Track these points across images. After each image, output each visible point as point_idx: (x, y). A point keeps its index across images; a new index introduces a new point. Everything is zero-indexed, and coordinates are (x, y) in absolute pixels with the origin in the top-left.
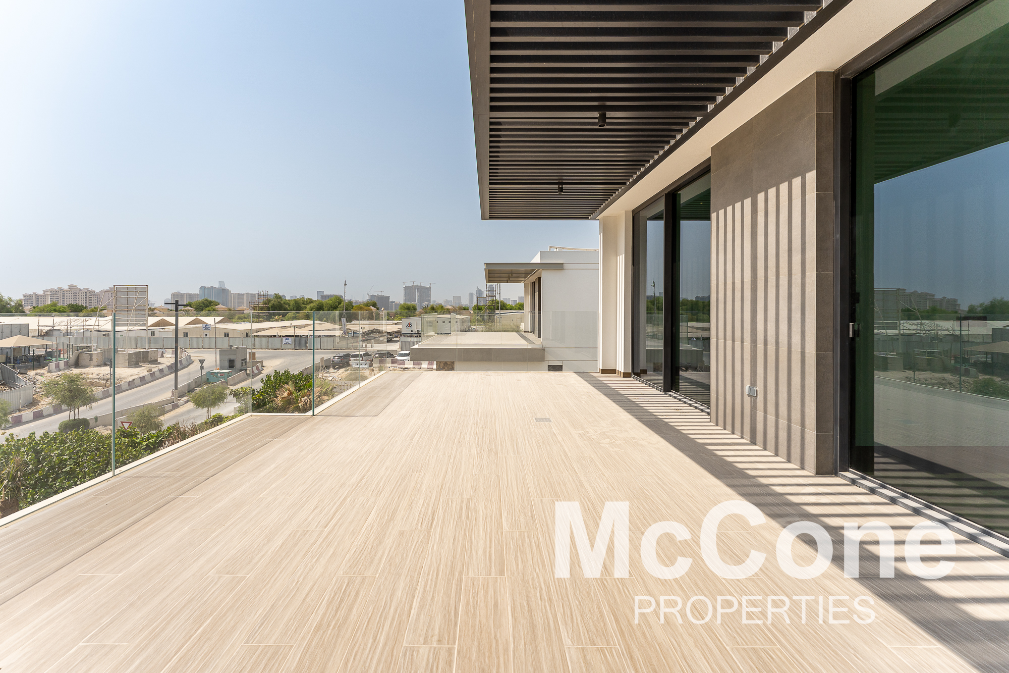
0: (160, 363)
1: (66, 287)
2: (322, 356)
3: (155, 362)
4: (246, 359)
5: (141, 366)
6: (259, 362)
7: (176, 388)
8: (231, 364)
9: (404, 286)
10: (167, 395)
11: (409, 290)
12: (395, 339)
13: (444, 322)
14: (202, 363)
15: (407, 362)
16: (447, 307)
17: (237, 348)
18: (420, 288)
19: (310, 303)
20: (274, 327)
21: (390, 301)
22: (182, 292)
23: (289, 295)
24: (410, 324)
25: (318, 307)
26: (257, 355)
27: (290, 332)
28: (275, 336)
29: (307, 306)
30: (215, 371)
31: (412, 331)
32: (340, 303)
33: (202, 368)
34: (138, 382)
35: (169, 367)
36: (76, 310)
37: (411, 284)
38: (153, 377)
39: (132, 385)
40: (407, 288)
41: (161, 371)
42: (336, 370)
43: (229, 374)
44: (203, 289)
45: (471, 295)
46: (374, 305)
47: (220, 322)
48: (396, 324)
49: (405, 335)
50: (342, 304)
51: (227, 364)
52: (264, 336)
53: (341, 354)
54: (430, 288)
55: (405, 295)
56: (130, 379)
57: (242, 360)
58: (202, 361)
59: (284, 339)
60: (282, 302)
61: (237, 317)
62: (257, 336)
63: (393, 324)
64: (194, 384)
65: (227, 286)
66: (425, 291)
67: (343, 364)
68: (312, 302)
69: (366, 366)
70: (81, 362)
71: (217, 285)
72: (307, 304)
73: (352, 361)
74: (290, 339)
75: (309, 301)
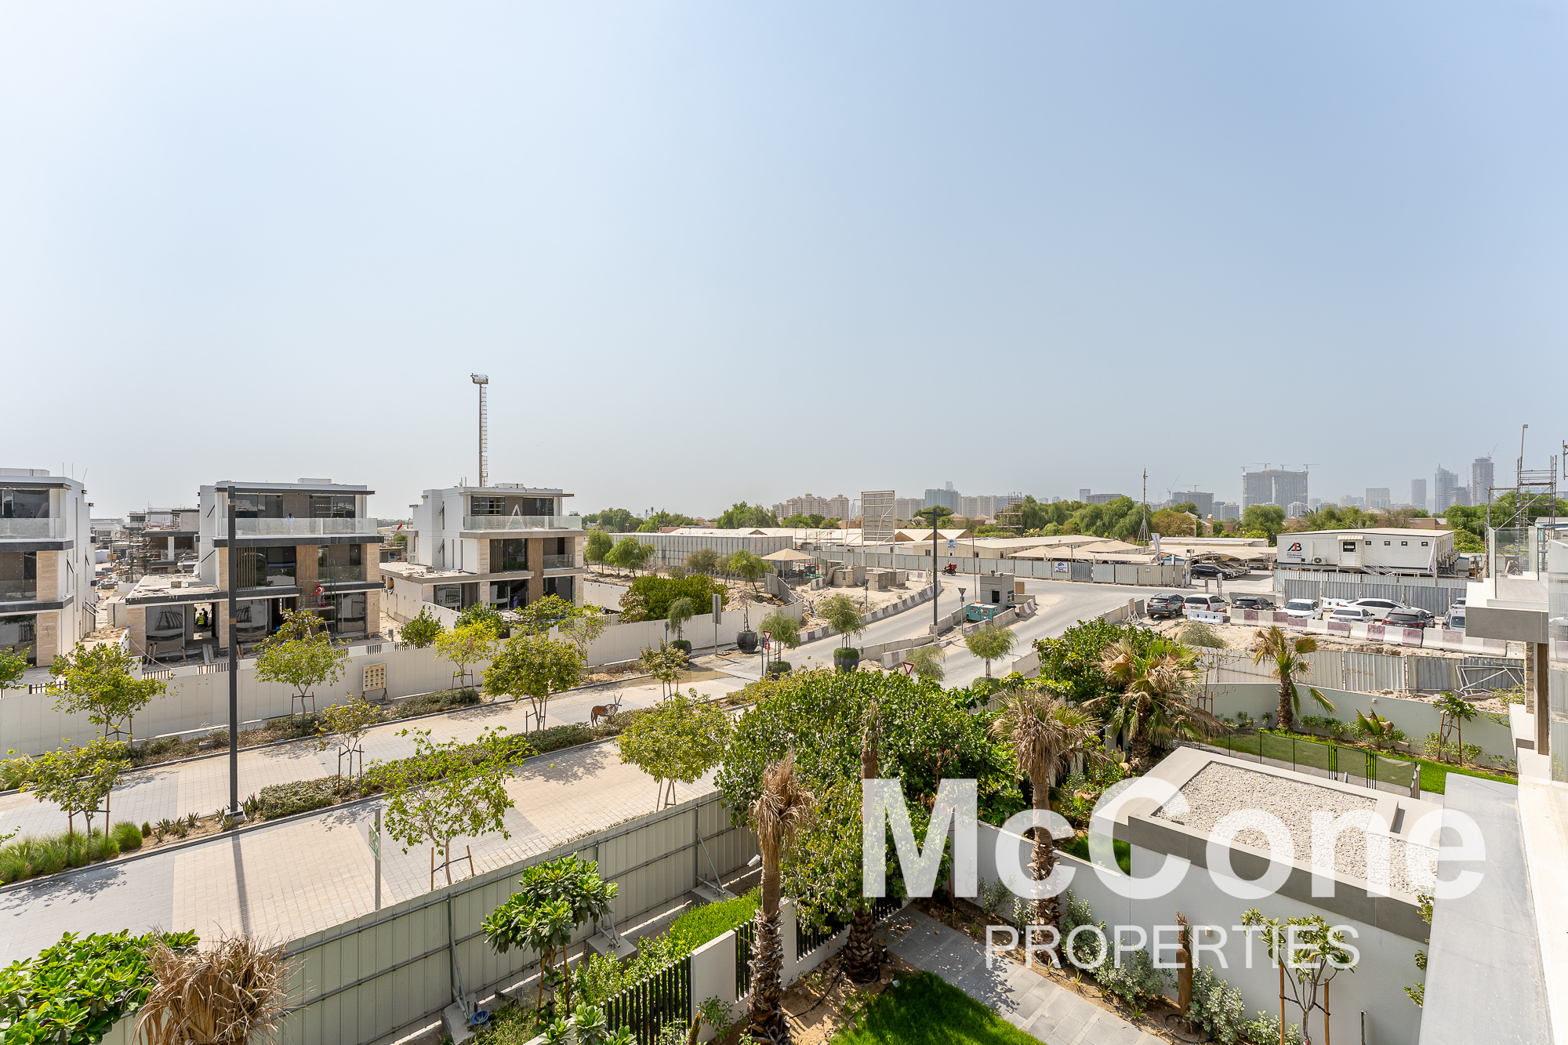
0: (907, 588)
1: (803, 497)
2: (1130, 596)
3: (902, 586)
4: (1013, 592)
5: (890, 591)
6: (1030, 597)
7: (936, 624)
8: (996, 597)
9: (1245, 474)
10: (924, 632)
11: (1255, 482)
12: (1253, 572)
13: (1388, 544)
14: (963, 593)
15: (1310, 621)
16: (1369, 512)
17: (1001, 575)
18: (1280, 476)
19: (1077, 508)
20: (1038, 544)
21: (1214, 502)
22: (907, 498)
23: (1046, 496)
24: (1297, 547)
25: (1094, 514)
26: (1027, 587)
27: (1064, 553)
28: (1042, 559)
29: (1073, 513)
30: (976, 605)
31: (1303, 560)
32: (1130, 508)
33: (963, 599)
34: (891, 610)
35: (922, 594)
36: (816, 522)
37: (1260, 469)
38: (907, 605)
39: (886, 613)
40: (1249, 477)
41: (912, 598)
42: (1156, 623)
43: (994, 612)
44: (929, 492)
45: (1419, 486)
46: (1192, 510)
47: (961, 537)
48: (1250, 545)
49: (1285, 566)
50: (1134, 510)
51: (990, 597)
52: (1023, 559)
53: (1166, 596)
54: (1305, 475)
55: (1247, 491)
56: (884, 605)
57: (1009, 593)
58: (962, 591)
59: (1056, 563)
60: (1037, 508)
61: (977, 530)
62: (1015, 558)
63: (1244, 545)
64: (952, 619)
65: (955, 488)
66: (1295, 482)
67: (1171, 613)
68: (1081, 507)
69: (1217, 621)
70: (837, 581)
71: (944, 487)
72: (1073, 510)
73: (1188, 609)
74: (1065, 563)
75: (1076, 505)
